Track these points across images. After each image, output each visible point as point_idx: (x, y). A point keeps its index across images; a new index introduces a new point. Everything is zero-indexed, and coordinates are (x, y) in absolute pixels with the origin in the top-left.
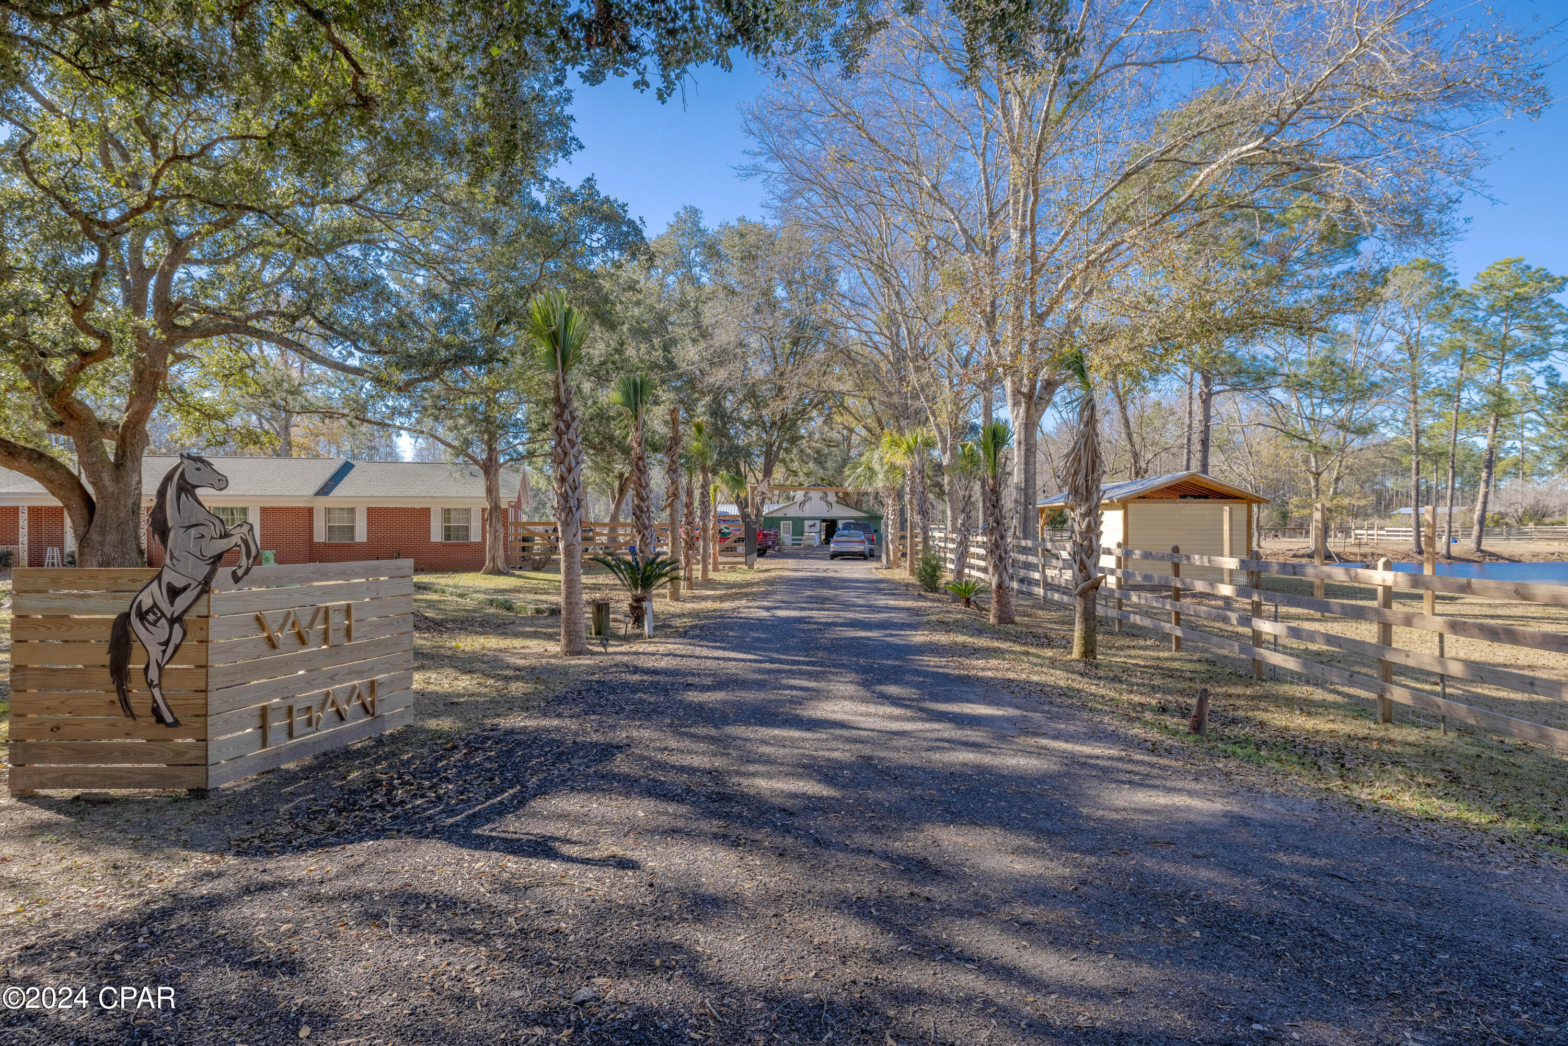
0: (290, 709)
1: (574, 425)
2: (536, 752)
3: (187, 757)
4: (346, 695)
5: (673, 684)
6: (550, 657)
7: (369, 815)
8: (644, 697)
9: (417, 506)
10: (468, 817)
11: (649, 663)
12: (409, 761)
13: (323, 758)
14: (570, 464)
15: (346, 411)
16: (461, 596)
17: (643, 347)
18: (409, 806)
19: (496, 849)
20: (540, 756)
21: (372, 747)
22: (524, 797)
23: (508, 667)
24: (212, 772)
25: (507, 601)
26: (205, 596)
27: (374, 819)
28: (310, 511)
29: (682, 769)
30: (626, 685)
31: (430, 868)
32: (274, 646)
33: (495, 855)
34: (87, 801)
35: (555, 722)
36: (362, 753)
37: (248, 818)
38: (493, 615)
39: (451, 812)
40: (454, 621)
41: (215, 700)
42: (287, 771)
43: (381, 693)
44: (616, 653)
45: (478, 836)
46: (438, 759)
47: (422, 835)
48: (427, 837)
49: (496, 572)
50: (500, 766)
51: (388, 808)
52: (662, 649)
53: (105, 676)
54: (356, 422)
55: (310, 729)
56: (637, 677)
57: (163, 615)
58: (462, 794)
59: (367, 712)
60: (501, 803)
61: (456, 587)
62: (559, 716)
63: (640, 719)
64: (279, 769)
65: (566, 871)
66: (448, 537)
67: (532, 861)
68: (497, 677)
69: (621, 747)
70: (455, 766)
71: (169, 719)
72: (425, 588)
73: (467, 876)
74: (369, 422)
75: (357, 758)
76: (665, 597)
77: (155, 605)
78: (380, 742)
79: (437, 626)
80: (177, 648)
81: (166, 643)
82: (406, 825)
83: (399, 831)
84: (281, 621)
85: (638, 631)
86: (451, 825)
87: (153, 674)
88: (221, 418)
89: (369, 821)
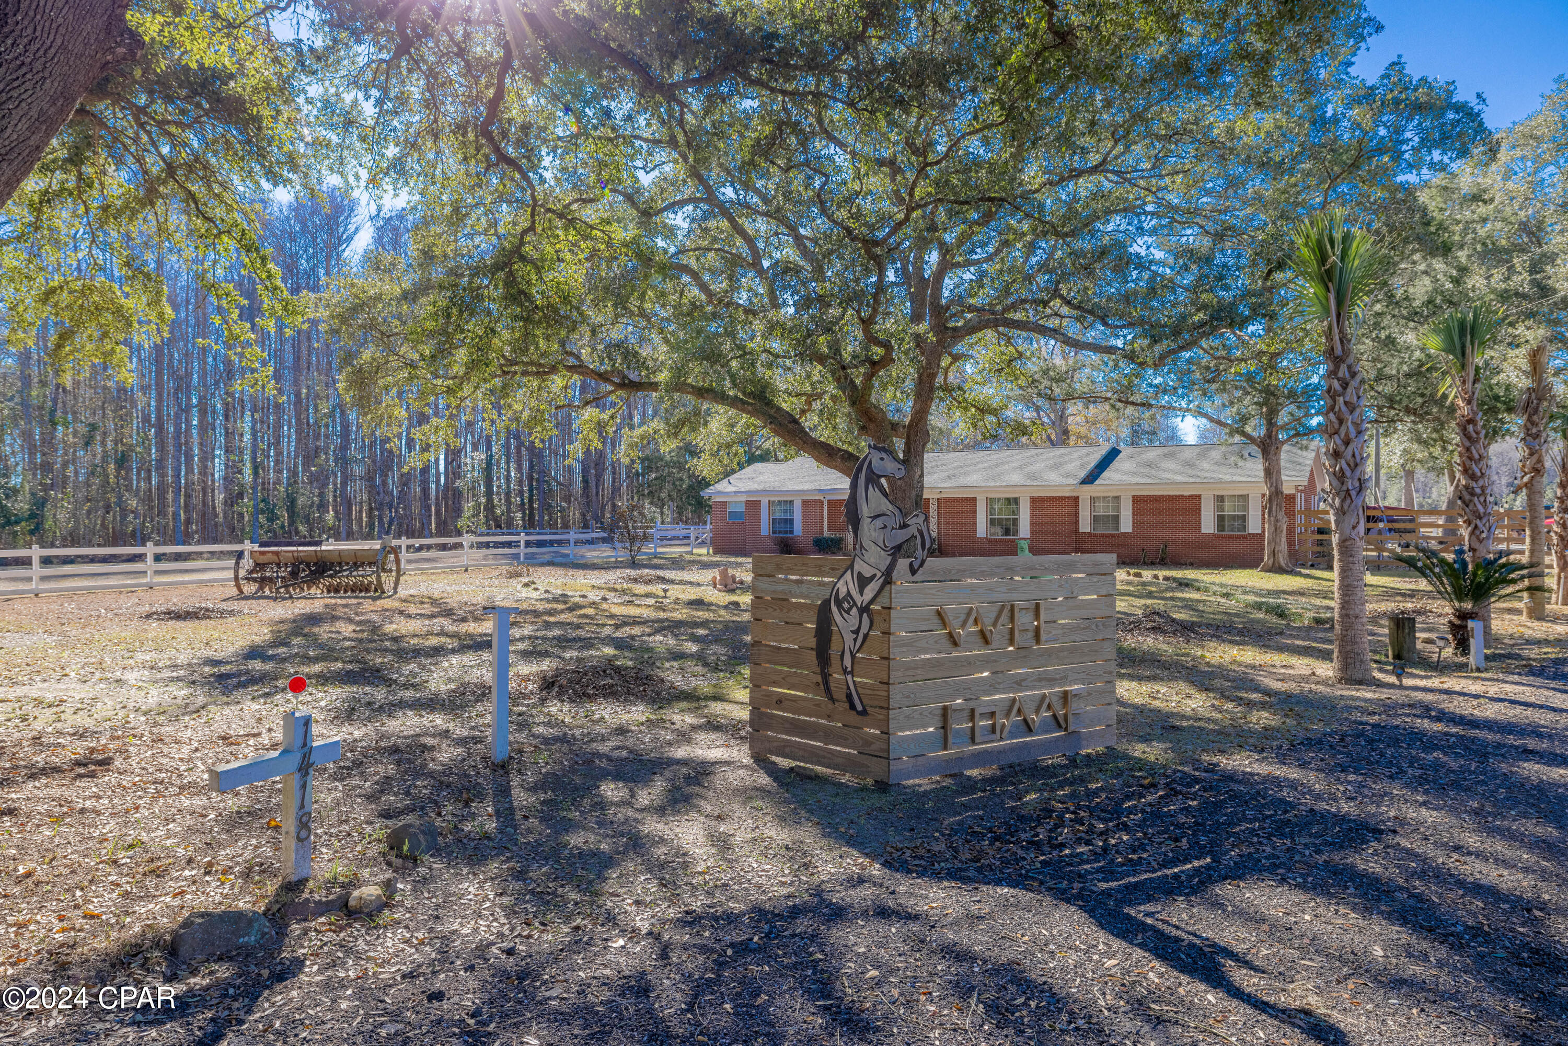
0: (973, 711)
1: (1354, 383)
2: (1250, 814)
3: (873, 747)
4: (1035, 704)
5: (1499, 746)
6: (1318, 683)
7: (1021, 853)
8: (1444, 759)
9: (1186, 493)
10: (1126, 887)
11: (1466, 708)
12: (1096, 793)
13: (1007, 770)
14: (1347, 434)
15: (1109, 395)
16: (1226, 595)
17: (1498, 275)
18: (1067, 852)
19: (1143, 946)
20: (1255, 820)
21: (1062, 767)
22: (1210, 876)
23: (1257, 689)
24: (894, 766)
25: (1279, 606)
26: (887, 588)
27: (1024, 859)
28: (1076, 499)
29: (1478, 889)
30: (1417, 736)
31: (1052, 947)
32: (955, 644)
33: (1138, 953)
34: (798, 774)
35: (1294, 774)
36: (1049, 772)
37: (913, 823)
38: (1258, 621)
39: (1109, 874)
40: (1208, 626)
41: (896, 694)
42: (969, 778)
43: (1075, 706)
44: (1416, 688)
45: (1129, 918)
46: (1128, 797)
47: (1064, 896)
48: (1068, 901)
49: (1277, 569)
50: (1197, 824)
51: (1046, 849)
52: (1493, 690)
53: (812, 657)
54: (1119, 404)
55: (993, 737)
56: (1440, 727)
57: (855, 604)
58: (1134, 852)
59: (1059, 726)
60: (1176, 876)
61: (1222, 585)
62: (1303, 765)
63: (1426, 792)
64: (962, 775)
65: (1225, 1012)
66: (1221, 527)
67: (1184, 979)
68: (1239, 701)
69: (1381, 832)
70: (1142, 811)
71: (860, 708)
72: (1187, 585)
73: (1090, 975)
74: (1133, 403)
75: (1043, 777)
76: (1519, 612)
77: (849, 594)
78: (1073, 762)
79: (1186, 629)
80: (866, 636)
81: (857, 632)
82: (1052, 877)
83: (1042, 883)
84: (963, 617)
85: (1461, 660)
86: (1103, 892)
87: (848, 662)
88: (994, 412)
89: (1017, 861)
